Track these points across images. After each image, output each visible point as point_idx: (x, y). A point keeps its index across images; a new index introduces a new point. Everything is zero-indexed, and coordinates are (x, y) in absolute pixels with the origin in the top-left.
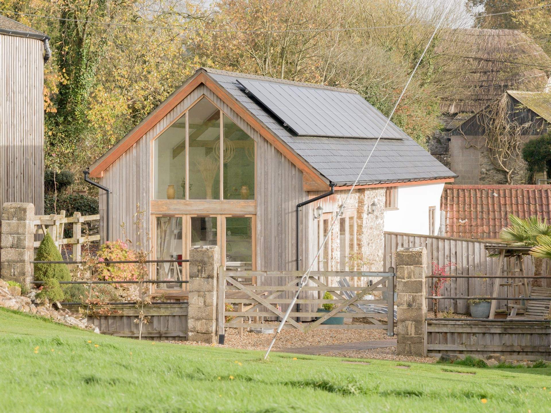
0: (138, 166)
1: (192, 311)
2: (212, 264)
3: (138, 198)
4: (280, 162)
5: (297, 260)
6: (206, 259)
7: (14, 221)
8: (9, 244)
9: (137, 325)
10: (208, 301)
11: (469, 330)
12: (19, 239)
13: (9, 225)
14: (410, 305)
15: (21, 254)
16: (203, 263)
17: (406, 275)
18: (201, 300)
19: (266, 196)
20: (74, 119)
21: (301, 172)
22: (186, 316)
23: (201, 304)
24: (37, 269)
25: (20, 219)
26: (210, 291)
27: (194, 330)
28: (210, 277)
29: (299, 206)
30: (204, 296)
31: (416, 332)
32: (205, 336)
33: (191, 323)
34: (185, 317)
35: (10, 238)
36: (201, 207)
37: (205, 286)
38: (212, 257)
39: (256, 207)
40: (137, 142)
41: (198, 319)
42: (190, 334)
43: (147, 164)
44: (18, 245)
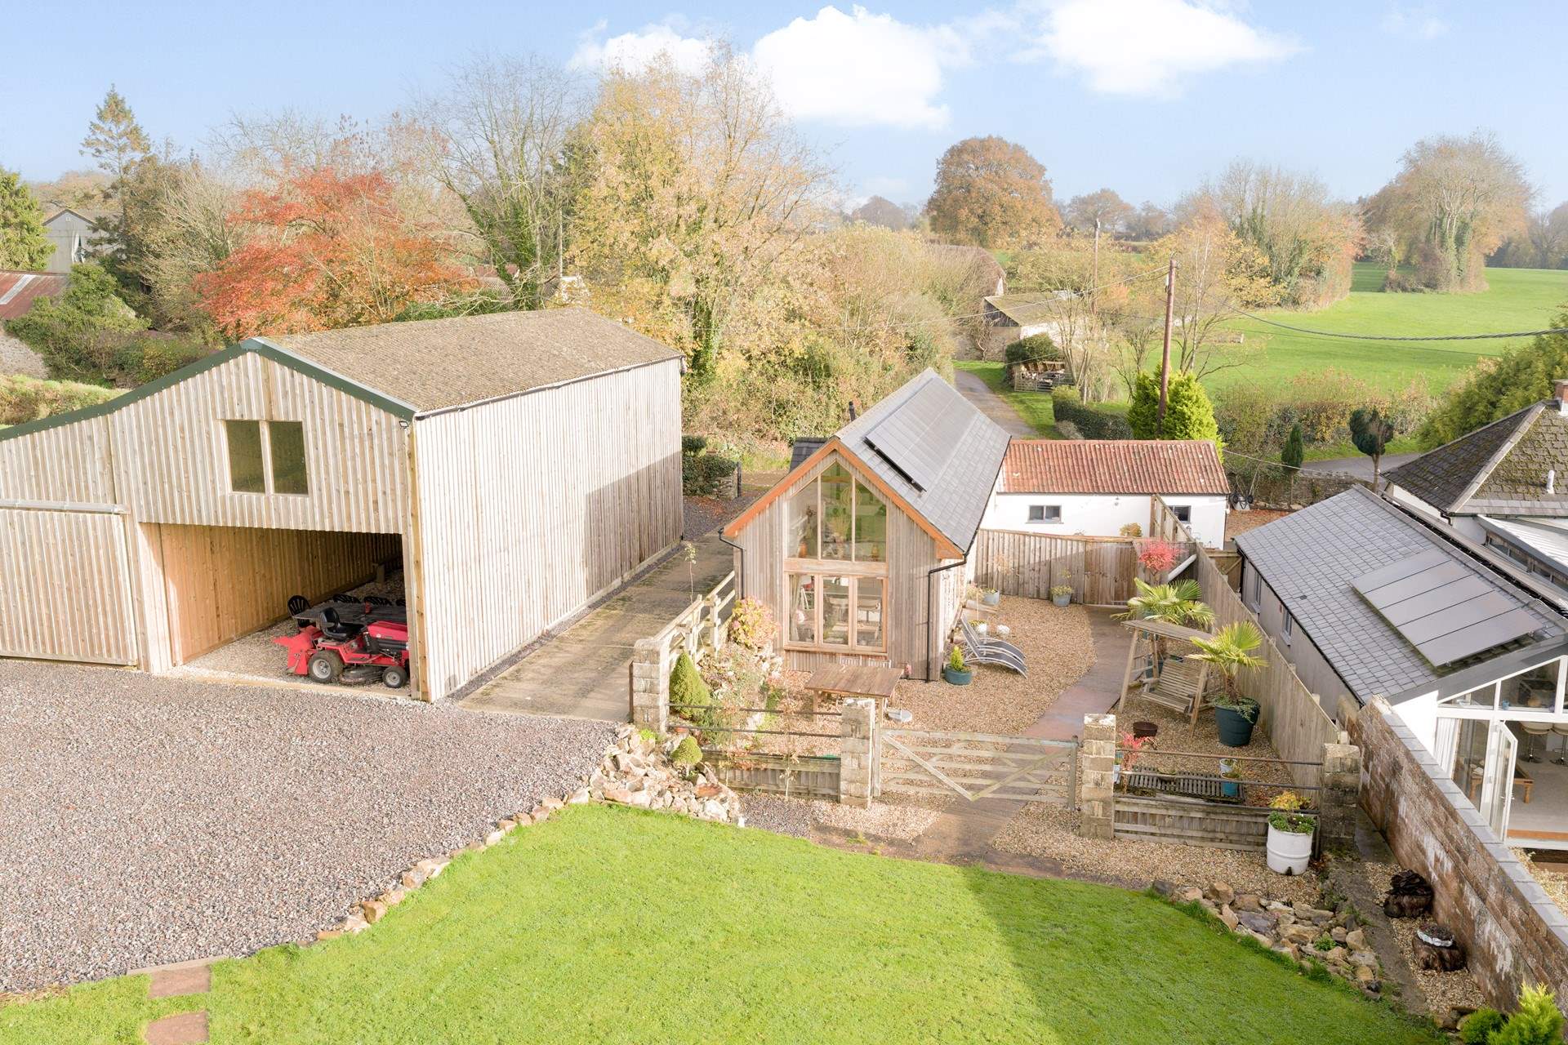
0: (771, 526)
1: (844, 773)
2: (868, 724)
3: (772, 557)
4: (912, 529)
5: (928, 623)
6: (861, 719)
7: (647, 664)
8: (642, 688)
9: (783, 780)
10: (863, 763)
11: (1164, 812)
12: (652, 683)
13: (641, 668)
14: (1097, 784)
15: (655, 700)
16: (858, 722)
17: (1094, 751)
18: (855, 762)
19: (897, 561)
20: (706, 371)
21: (933, 539)
22: (838, 775)
23: (855, 766)
24: (672, 693)
25: (653, 663)
26: (866, 753)
27: (846, 793)
28: (866, 738)
29: (930, 572)
30: (859, 758)
31: (1104, 814)
32: (860, 800)
33: (843, 785)
34: (837, 777)
35: (643, 682)
36: (833, 568)
37: (860, 747)
38: (868, 717)
39: (888, 570)
40: (770, 504)
41: (852, 782)
42: (843, 797)
43: (780, 524)
44: (651, 690)
